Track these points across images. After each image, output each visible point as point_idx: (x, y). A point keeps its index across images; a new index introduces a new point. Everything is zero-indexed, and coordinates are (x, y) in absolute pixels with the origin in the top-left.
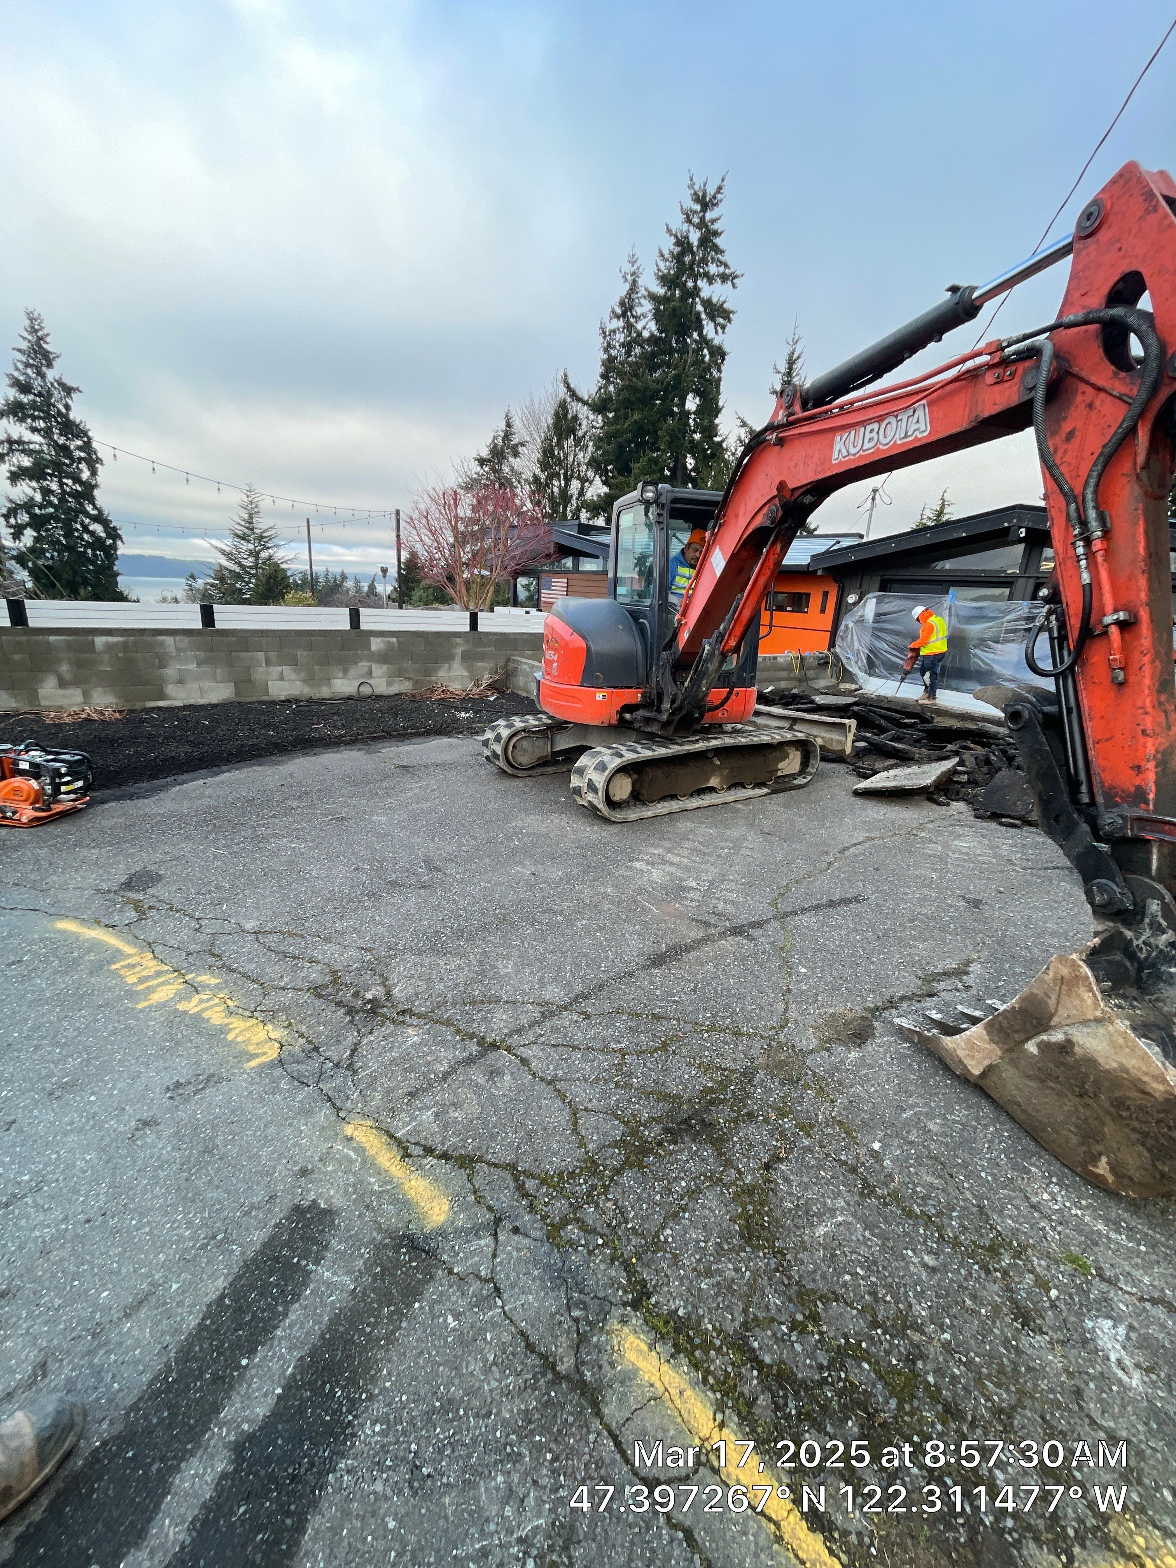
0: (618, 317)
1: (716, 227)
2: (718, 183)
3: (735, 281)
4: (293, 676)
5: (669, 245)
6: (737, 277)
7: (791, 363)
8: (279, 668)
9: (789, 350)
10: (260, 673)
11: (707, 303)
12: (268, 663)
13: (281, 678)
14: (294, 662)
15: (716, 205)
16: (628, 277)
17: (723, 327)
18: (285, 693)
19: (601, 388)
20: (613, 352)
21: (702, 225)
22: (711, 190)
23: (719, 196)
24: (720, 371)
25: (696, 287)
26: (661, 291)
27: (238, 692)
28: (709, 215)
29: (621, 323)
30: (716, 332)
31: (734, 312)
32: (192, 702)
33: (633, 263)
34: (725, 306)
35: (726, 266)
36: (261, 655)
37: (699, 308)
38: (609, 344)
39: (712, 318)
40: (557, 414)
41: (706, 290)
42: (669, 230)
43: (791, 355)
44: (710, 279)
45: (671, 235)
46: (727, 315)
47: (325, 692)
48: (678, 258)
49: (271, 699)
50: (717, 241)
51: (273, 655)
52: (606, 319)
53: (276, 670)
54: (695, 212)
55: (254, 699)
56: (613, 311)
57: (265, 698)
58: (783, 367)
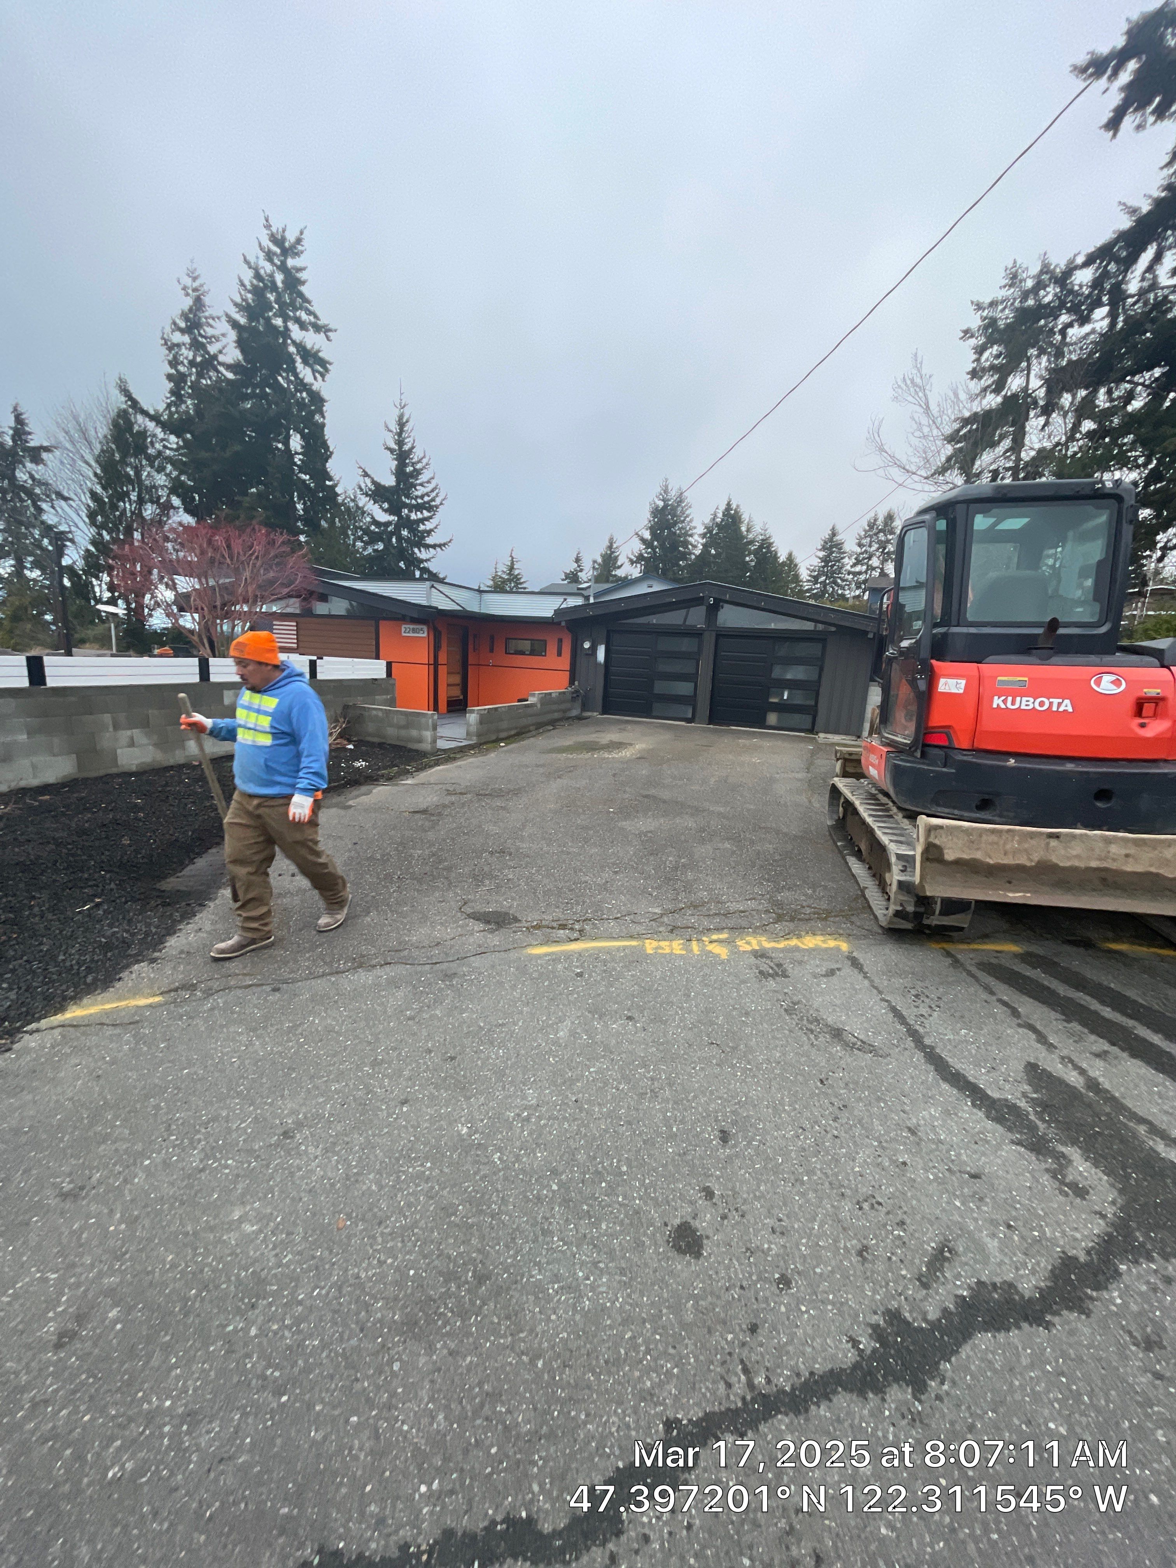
0: (183, 331)
1: (302, 276)
2: (297, 234)
3: (330, 334)
4: (144, 740)
5: (248, 276)
6: (330, 330)
7: (402, 425)
8: (129, 733)
9: (396, 412)
10: (106, 740)
11: (300, 347)
12: (116, 727)
13: (132, 744)
14: (145, 724)
15: (298, 254)
16: (190, 291)
17: (323, 376)
18: (136, 762)
19: (169, 406)
20: (181, 368)
21: (283, 268)
22: (291, 237)
23: (300, 248)
24: (324, 417)
25: (287, 329)
26: (243, 321)
27: (80, 766)
28: (291, 262)
29: (186, 339)
30: (315, 378)
31: (330, 364)
32: (23, 784)
33: (195, 279)
34: (320, 354)
35: (316, 317)
36: (107, 718)
37: (292, 349)
38: (175, 357)
39: (305, 362)
40: (115, 424)
41: (296, 333)
42: (247, 262)
43: (401, 417)
44: (303, 326)
45: (250, 267)
46: (323, 363)
47: (178, 757)
48: (258, 293)
49: (120, 770)
50: (303, 289)
51: (122, 717)
52: (168, 329)
53: (124, 735)
54: (275, 254)
55: (102, 773)
56: (174, 323)
57: (114, 770)
58: (395, 428)
